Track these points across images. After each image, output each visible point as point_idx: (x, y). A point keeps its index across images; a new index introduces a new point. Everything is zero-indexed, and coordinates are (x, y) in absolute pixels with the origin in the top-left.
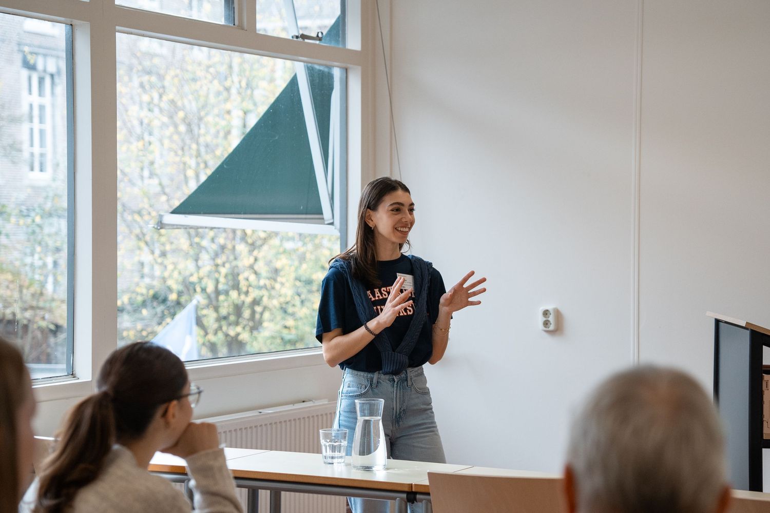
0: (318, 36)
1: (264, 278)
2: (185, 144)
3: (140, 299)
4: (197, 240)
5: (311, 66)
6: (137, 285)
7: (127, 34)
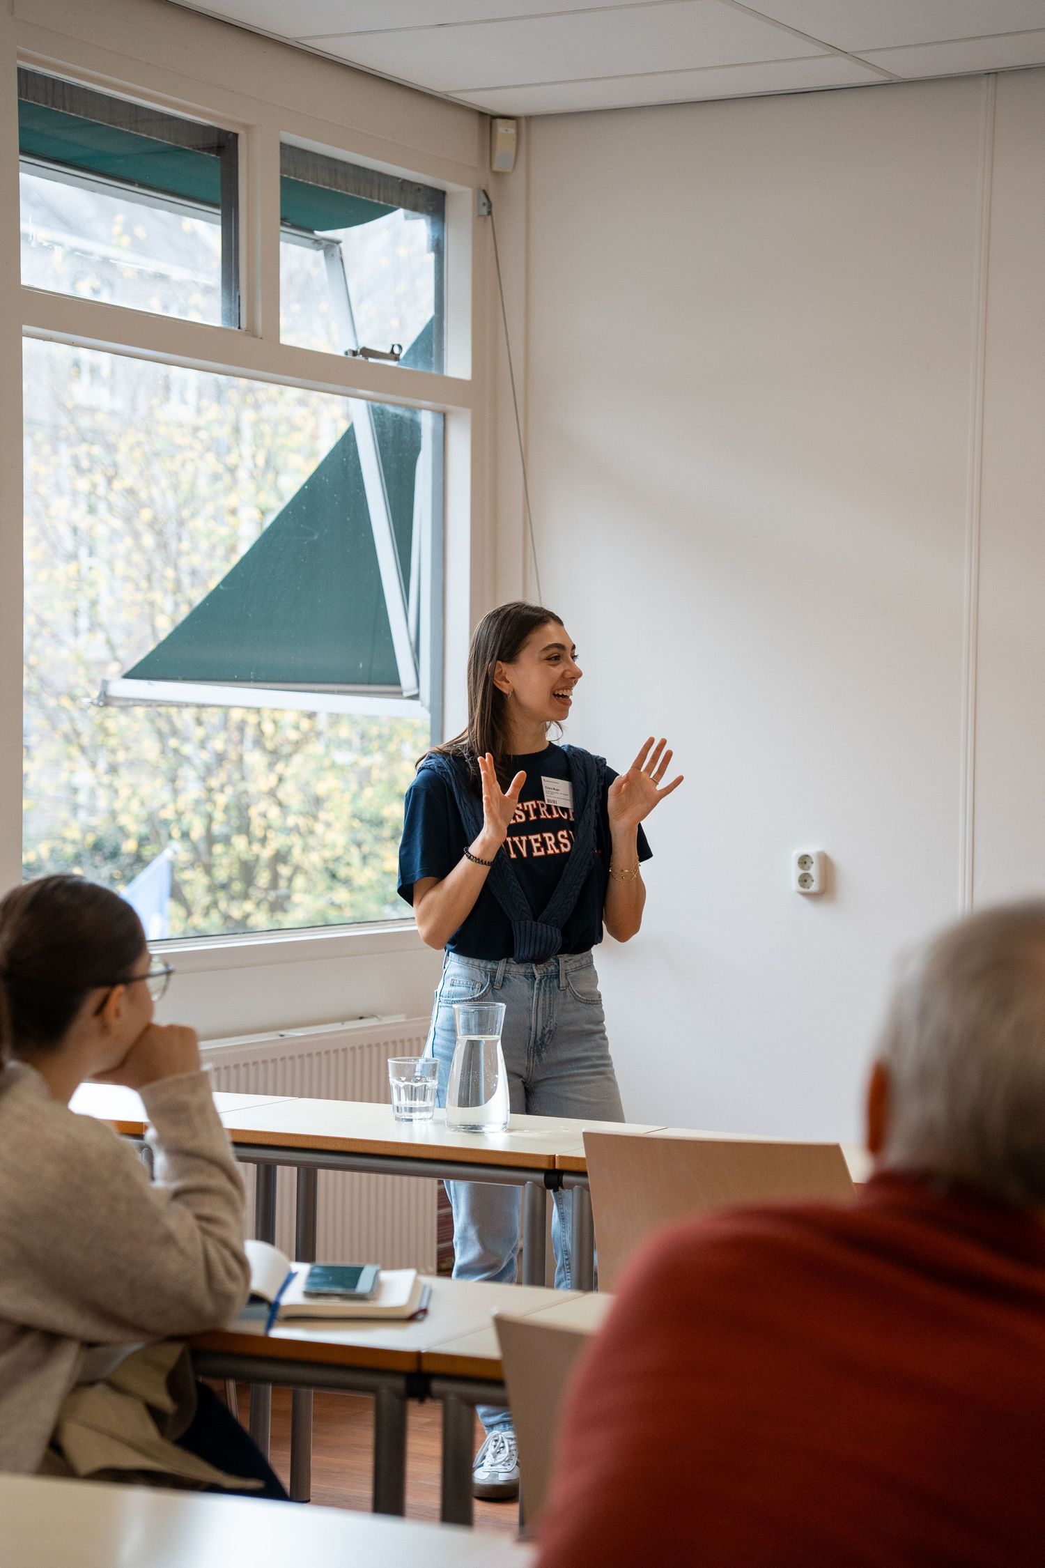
0: (392, 352)
1: (295, 814)
2: (152, 569)
3: (70, 850)
4: (173, 743)
5: (378, 408)
6: (66, 824)
7: (44, 340)
